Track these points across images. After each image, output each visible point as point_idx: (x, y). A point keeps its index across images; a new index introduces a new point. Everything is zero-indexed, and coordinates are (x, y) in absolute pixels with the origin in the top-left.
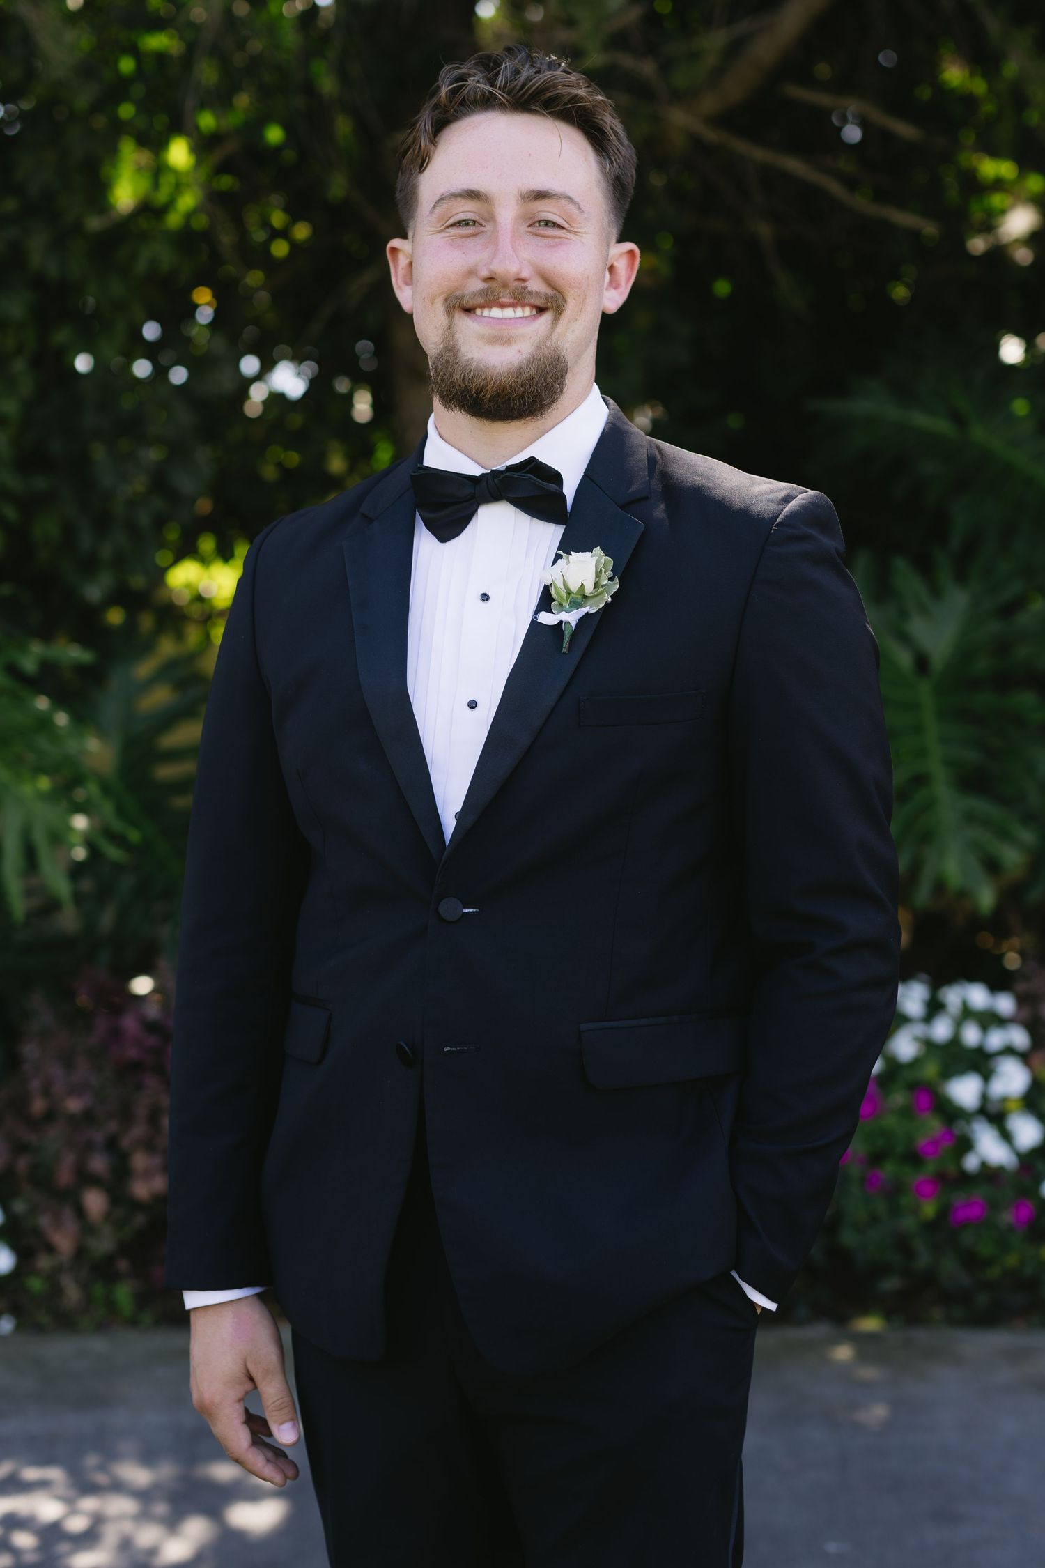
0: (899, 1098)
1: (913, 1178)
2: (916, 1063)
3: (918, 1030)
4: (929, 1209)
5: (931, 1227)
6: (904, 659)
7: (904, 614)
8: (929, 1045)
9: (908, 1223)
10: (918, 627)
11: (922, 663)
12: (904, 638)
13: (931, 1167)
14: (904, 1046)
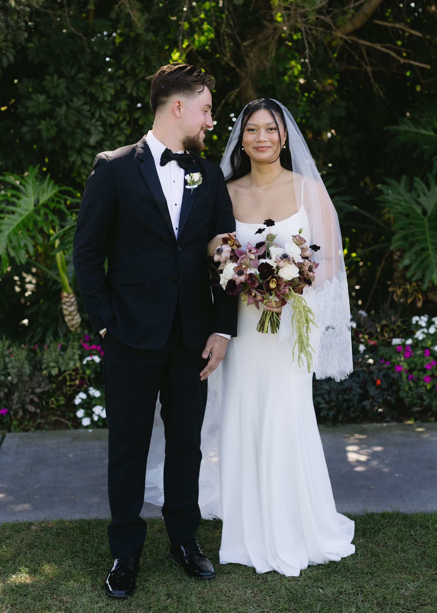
0: (419, 352)
1: (423, 376)
2: (423, 340)
3: (425, 330)
4: (428, 387)
5: (429, 391)
6: (419, 211)
7: (419, 196)
8: (428, 334)
9: (422, 390)
10: (423, 200)
11: (425, 212)
12: (418, 203)
13: (429, 373)
14: (420, 335)
